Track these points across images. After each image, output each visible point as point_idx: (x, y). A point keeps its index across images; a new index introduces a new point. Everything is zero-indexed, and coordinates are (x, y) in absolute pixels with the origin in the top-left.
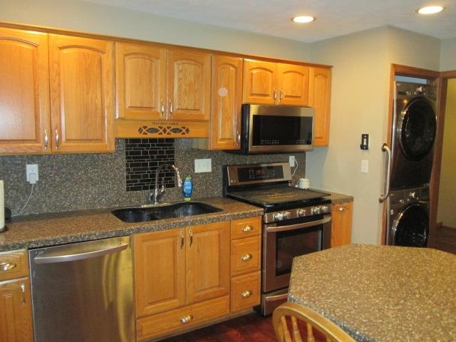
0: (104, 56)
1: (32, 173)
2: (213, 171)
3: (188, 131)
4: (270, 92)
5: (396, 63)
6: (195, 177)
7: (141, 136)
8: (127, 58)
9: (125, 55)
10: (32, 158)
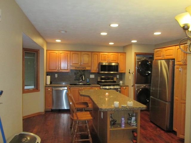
0: (68, 54)
1: (56, 75)
2: (95, 78)
3: (86, 68)
4: (107, 60)
5: (135, 52)
6: (90, 79)
7: (76, 69)
8: (73, 55)
9: (73, 54)
10: (56, 73)
